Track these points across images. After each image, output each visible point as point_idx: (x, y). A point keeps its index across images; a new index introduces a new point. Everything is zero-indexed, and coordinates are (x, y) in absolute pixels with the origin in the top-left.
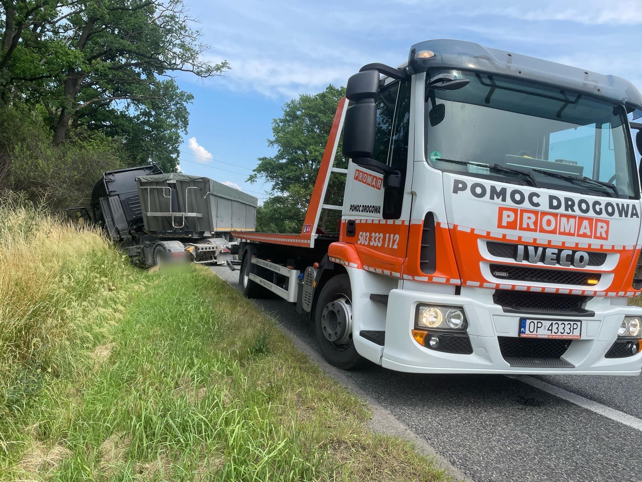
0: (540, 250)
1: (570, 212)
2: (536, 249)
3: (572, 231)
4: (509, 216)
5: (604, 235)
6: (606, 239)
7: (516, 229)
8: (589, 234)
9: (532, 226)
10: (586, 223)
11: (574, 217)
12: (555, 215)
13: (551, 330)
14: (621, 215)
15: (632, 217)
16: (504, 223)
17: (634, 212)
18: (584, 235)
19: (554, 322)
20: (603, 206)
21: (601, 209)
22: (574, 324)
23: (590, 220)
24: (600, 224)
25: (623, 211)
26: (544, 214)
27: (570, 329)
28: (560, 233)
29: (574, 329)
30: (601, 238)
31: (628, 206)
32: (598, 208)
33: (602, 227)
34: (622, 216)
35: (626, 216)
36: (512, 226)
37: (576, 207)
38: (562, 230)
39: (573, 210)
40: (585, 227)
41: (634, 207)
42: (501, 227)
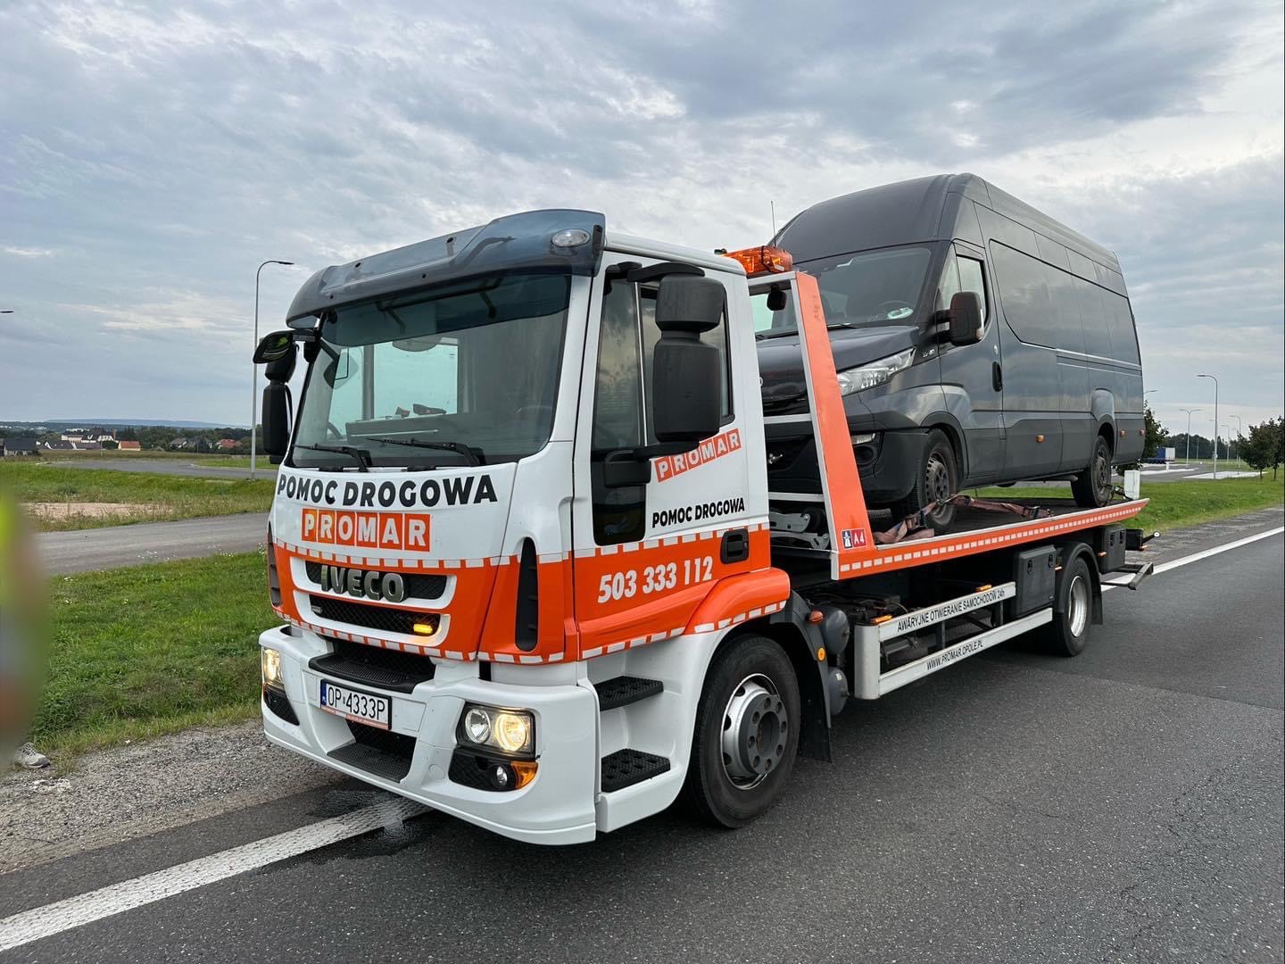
0: (343, 570)
1: (367, 508)
2: (339, 569)
3: (373, 540)
4: (310, 522)
5: (422, 543)
6: (427, 548)
7: (315, 540)
8: (396, 542)
9: (330, 535)
10: (391, 523)
11: (374, 514)
12: (351, 514)
13: (350, 706)
14: (451, 501)
15: (477, 500)
16: (307, 534)
17: (485, 491)
18: (390, 545)
19: (353, 693)
20: (417, 490)
21: (413, 495)
22: (379, 701)
23: (397, 517)
24: (413, 523)
25: (458, 493)
26: (341, 513)
27: (373, 708)
28: (360, 544)
29: (379, 710)
30: (417, 547)
31: (470, 480)
32: (408, 494)
33: (417, 528)
34: (454, 504)
35: (464, 500)
36: (312, 536)
37: (375, 499)
38: (360, 539)
39: (371, 504)
40: (391, 531)
41: (486, 481)
42: (304, 538)
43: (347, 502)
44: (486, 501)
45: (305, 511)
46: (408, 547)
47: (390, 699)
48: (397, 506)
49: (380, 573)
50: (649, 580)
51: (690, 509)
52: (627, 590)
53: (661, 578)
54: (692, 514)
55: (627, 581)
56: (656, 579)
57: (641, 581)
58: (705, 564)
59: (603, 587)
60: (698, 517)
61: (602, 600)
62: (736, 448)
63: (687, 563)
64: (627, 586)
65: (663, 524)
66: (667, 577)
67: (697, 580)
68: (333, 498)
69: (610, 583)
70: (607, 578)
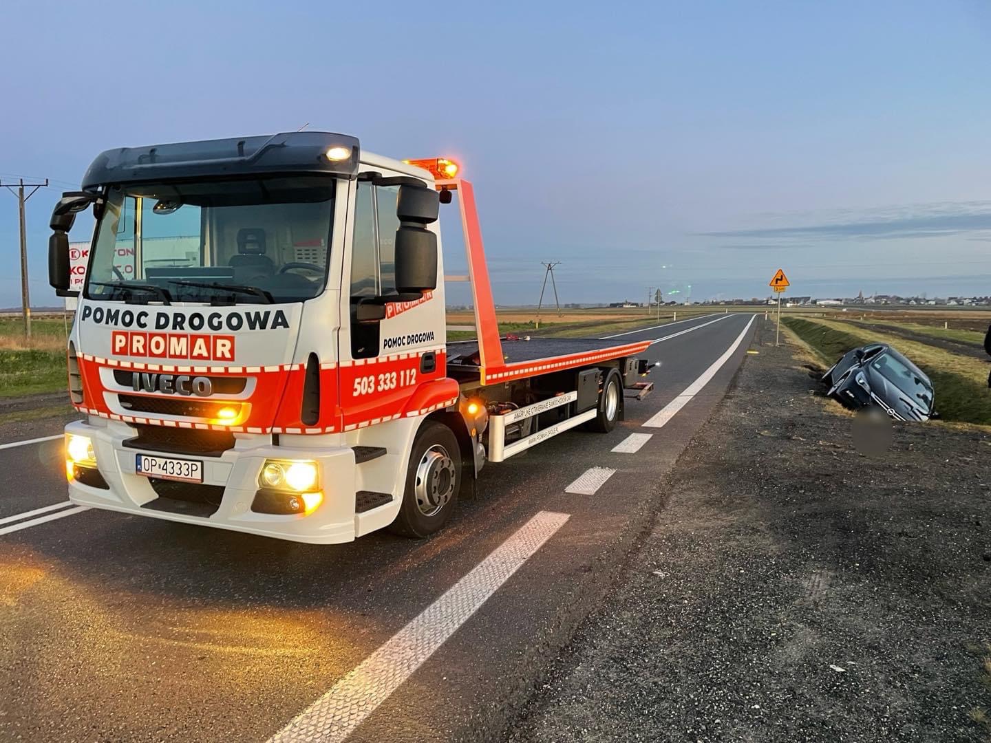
0: (154, 376)
1: (178, 331)
2: (150, 375)
3: (184, 353)
4: (121, 341)
5: (228, 355)
6: (232, 359)
7: (127, 354)
8: (205, 354)
9: (142, 351)
10: (200, 342)
11: (185, 336)
12: (164, 336)
13: (166, 470)
14: (252, 327)
15: (274, 327)
16: (117, 350)
17: (280, 320)
18: (200, 357)
19: (168, 461)
20: (224, 319)
21: (220, 323)
22: (192, 464)
23: (206, 337)
24: (219, 342)
25: (258, 322)
26: (152, 335)
27: (188, 470)
28: (171, 356)
29: (192, 470)
30: (223, 358)
31: (267, 314)
32: (215, 322)
33: (224, 345)
34: (254, 328)
35: (263, 326)
36: (123, 351)
37: (186, 325)
38: (172, 353)
39: (182, 328)
40: (200, 348)
41: (280, 314)
42: (114, 353)
43: (158, 326)
44: (280, 328)
45: (115, 334)
46: (215, 358)
47: (202, 462)
48: (206, 330)
49: (190, 377)
50: (382, 383)
51: (404, 338)
52: (369, 389)
53: (388, 381)
54: (405, 341)
55: (369, 383)
56: (385, 383)
57: (377, 383)
58: (412, 374)
59: (356, 386)
60: (408, 343)
61: (355, 394)
62: (430, 298)
63: (402, 373)
64: (369, 386)
65: (390, 347)
66: (391, 382)
67: (407, 384)
68: (145, 324)
69: (360, 383)
70: (358, 380)
